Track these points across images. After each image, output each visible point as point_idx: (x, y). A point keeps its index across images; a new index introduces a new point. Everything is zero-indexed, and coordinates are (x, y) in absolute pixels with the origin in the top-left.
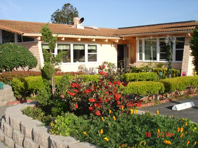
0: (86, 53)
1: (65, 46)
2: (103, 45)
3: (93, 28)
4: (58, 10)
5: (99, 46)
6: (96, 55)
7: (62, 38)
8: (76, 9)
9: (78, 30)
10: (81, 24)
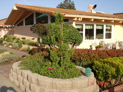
0: (105, 32)
1: (89, 26)
2: (115, 26)
3: (101, 13)
4: (62, 3)
5: (113, 26)
6: (111, 33)
7: (92, 19)
8: (73, 3)
9: (93, 13)
10: (93, 10)
